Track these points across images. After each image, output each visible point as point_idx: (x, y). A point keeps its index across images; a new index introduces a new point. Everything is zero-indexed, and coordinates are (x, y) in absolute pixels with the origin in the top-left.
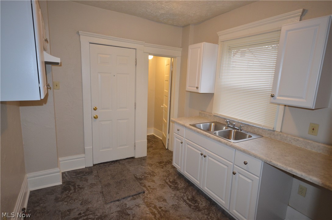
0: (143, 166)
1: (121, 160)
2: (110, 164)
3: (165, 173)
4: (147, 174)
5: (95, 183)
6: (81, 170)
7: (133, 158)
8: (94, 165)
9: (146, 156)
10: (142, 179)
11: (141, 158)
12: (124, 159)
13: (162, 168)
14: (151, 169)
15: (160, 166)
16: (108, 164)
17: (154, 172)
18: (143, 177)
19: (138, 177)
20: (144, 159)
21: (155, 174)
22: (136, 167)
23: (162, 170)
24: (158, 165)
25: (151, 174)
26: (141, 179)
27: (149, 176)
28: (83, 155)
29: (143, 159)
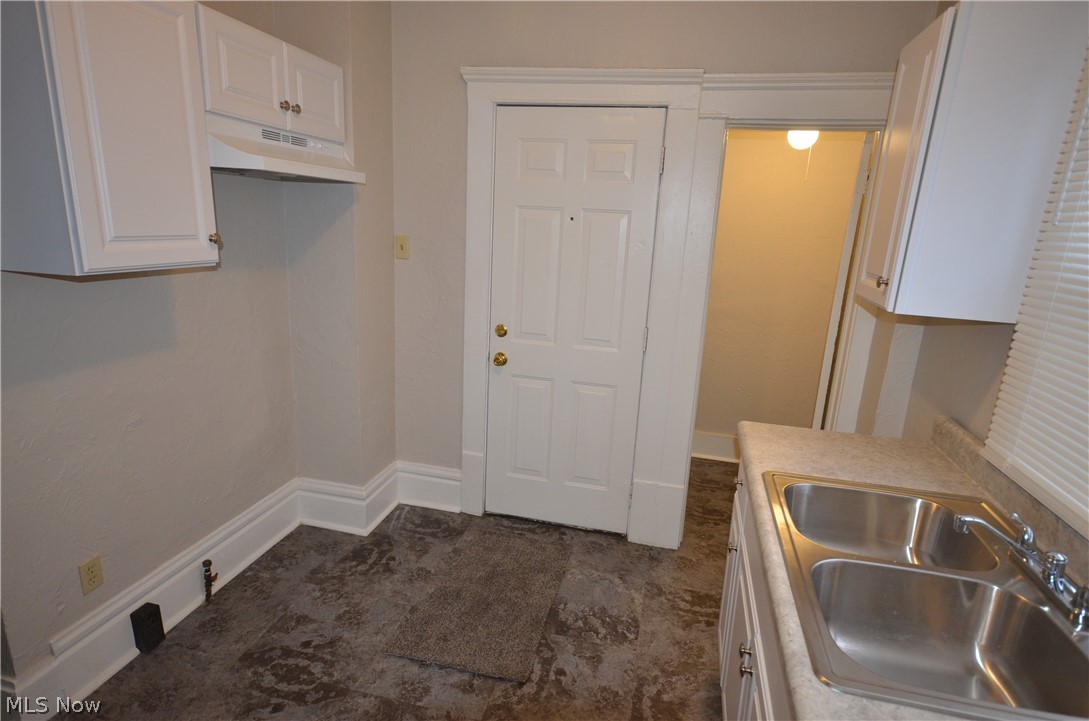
0: (625, 582)
1: (574, 529)
2: (530, 530)
3: (674, 653)
4: (603, 622)
5: (433, 571)
6: (442, 517)
7: (620, 538)
8: (487, 515)
9: (674, 551)
10: (569, 628)
11: (651, 548)
12: (587, 531)
13: (687, 625)
14: (639, 609)
15: (687, 611)
16: (526, 526)
17: (637, 627)
18: (580, 623)
19: (562, 616)
20: (652, 558)
21: (631, 636)
22: (596, 574)
23: (679, 633)
24: (682, 605)
25: (615, 629)
26: (563, 629)
27: (603, 631)
28: (455, 473)
29: (653, 555)
